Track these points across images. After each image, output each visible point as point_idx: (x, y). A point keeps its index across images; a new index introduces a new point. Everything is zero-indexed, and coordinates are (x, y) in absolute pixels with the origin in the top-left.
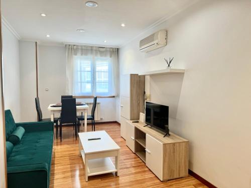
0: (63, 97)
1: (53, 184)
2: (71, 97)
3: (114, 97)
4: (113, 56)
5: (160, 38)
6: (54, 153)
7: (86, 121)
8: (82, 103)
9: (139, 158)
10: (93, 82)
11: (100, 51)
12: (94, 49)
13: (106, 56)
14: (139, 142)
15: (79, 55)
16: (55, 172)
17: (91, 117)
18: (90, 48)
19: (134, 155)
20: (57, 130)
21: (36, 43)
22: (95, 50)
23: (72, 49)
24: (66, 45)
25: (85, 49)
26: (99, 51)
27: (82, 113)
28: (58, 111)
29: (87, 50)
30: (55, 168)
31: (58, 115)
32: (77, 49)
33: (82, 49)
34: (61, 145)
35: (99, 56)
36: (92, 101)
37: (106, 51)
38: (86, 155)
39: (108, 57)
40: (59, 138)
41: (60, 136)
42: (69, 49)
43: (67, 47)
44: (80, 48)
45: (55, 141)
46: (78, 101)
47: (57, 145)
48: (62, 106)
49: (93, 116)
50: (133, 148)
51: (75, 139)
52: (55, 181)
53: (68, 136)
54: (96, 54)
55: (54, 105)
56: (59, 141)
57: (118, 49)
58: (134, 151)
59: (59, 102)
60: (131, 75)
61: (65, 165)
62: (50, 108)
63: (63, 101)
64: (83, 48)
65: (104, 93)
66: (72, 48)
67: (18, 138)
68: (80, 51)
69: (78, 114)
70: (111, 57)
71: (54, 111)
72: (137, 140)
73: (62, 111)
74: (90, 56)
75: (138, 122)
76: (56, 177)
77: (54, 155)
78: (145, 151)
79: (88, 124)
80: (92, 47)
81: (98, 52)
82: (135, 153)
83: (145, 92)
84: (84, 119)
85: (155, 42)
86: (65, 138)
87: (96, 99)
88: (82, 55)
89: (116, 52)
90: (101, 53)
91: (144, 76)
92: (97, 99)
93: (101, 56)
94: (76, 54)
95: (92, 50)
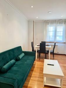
0: (42, 42)
1: (29, 82)
2: (45, 42)
3: (65, 43)
10: (55, 36)
13: (62, 24)
33: (51, 22)
35: (59, 24)
42: (46, 22)
44: (50, 21)
48: (40, 46)
59: (39, 44)
65: (60, 41)
67: (20, 58)
69: (47, 49)
70: (65, 24)
71: (37, 47)
74: (55, 24)
79: (51, 54)
81: (58, 22)
87: (55, 43)
93: (60, 24)
94: (48, 24)
95: (55, 22)
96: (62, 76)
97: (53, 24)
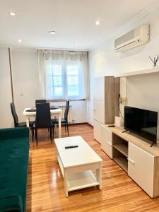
0: (37, 101)
1: (31, 200)
2: (45, 101)
3: (84, 100)
5: (142, 34)
7: (60, 124)
9: (119, 165)
11: (71, 54)
12: (65, 53)
13: (76, 59)
14: (118, 149)
15: (50, 60)
16: (33, 183)
17: (64, 120)
20: (33, 133)
21: (9, 49)
23: (43, 54)
24: (38, 50)
27: (55, 116)
28: (33, 115)
30: (33, 178)
31: (33, 119)
32: (49, 54)
33: (53, 54)
34: (37, 148)
35: (69, 60)
37: (76, 55)
38: (65, 169)
39: (78, 61)
40: (35, 140)
41: (36, 138)
43: (39, 52)
44: (51, 52)
45: (31, 144)
47: (34, 149)
48: (37, 111)
49: (66, 118)
50: (110, 154)
51: (50, 142)
52: (33, 196)
53: (43, 139)
54: (67, 59)
55: (29, 109)
56: (35, 144)
57: (88, 52)
58: (111, 156)
59: (34, 106)
60: (106, 77)
61: (42, 174)
62: (25, 113)
63: (37, 106)
64: (55, 52)
68: (51, 56)
70: (81, 60)
71: (29, 116)
72: (116, 147)
73: (37, 115)
74: (61, 61)
75: (114, 127)
76: (34, 190)
78: (127, 161)
79: (62, 126)
80: (62, 51)
81: (69, 56)
82: (113, 160)
83: (119, 96)
84: (58, 123)
85: (135, 39)
86: (41, 141)
87: (68, 102)
88: (53, 59)
89: (86, 55)
90: (71, 56)
91: (119, 78)
92: (70, 102)
93: (72, 59)
94: (47, 59)
95: (62, 54)
97: (57, 59)
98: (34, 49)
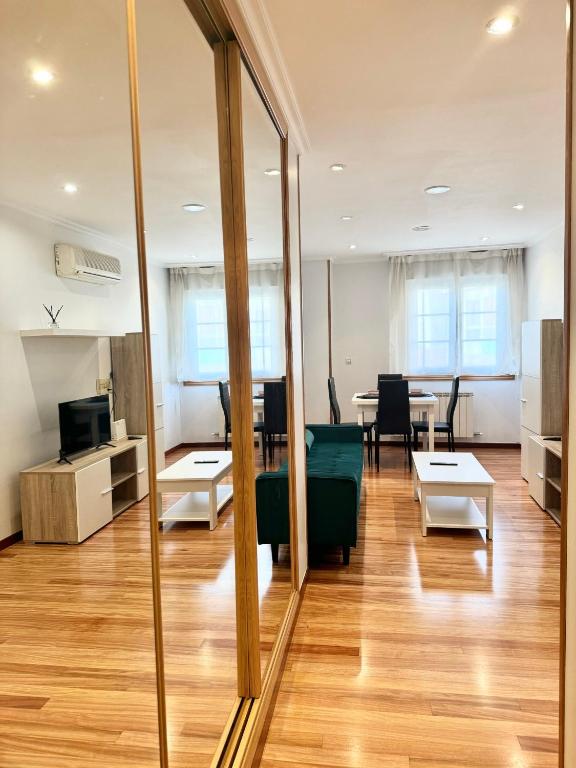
0: (381, 377)
2: (400, 376)
3: (513, 378)
4: (509, 269)
6: (365, 488)
7: (432, 435)
8: (424, 392)
9: (552, 518)
11: (473, 260)
12: (458, 257)
13: (488, 270)
14: (553, 484)
15: (419, 279)
17: (445, 426)
18: (448, 258)
19: (542, 513)
21: (329, 261)
22: (461, 260)
23: (401, 267)
24: (390, 258)
25: (434, 262)
26: (471, 260)
27: (425, 414)
28: (371, 406)
29: (439, 261)
31: (372, 417)
32: (416, 263)
33: (427, 263)
34: (377, 477)
36: (448, 387)
37: (491, 258)
38: (422, 484)
39: (497, 273)
40: (374, 465)
41: (377, 463)
42: (395, 265)
43: (392, 261)
44: (422, 260)
45: (366, 470)
46: (412, 387)
47: (370, 477)
48: (381, 397)
49: (450, 423)
51: (408, 470)
53: (392, 464)
54: (464, 269)
55: (364, 394)
56: (374, 470)
57: (524, 250)
58: (542, 505)
59: (374, 388)
60: (544, 321)
61: (385, 509)
62: (354, 399)
63: (381, 386)
64: (431, 259)
66: (401, 264)
68: (422, 267)
69: (415, 417)
71: (363, 406)
72: (549, 480)
73: (380, 407)
74: (449, 277)
77: (365, 492)
80: (452, 255)
81: (469, 264)
82: (545, 511)
84: (426, 429)
86: (386, 467)
87: (457, 383)
88: (426, 276)
89: (519, 258)
90: (477, 263)
92: (460, 383)
93: (476, 273)
94: (412, 277)
95: (452, 261)
96: (488, 486)
97: (438, 273)
98: (382, 255)
